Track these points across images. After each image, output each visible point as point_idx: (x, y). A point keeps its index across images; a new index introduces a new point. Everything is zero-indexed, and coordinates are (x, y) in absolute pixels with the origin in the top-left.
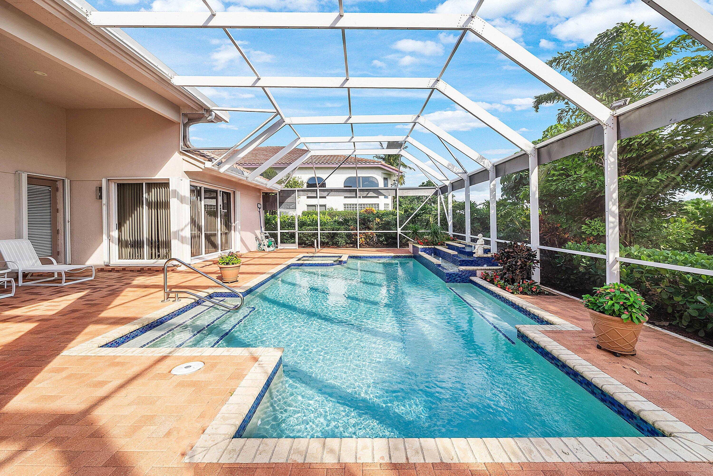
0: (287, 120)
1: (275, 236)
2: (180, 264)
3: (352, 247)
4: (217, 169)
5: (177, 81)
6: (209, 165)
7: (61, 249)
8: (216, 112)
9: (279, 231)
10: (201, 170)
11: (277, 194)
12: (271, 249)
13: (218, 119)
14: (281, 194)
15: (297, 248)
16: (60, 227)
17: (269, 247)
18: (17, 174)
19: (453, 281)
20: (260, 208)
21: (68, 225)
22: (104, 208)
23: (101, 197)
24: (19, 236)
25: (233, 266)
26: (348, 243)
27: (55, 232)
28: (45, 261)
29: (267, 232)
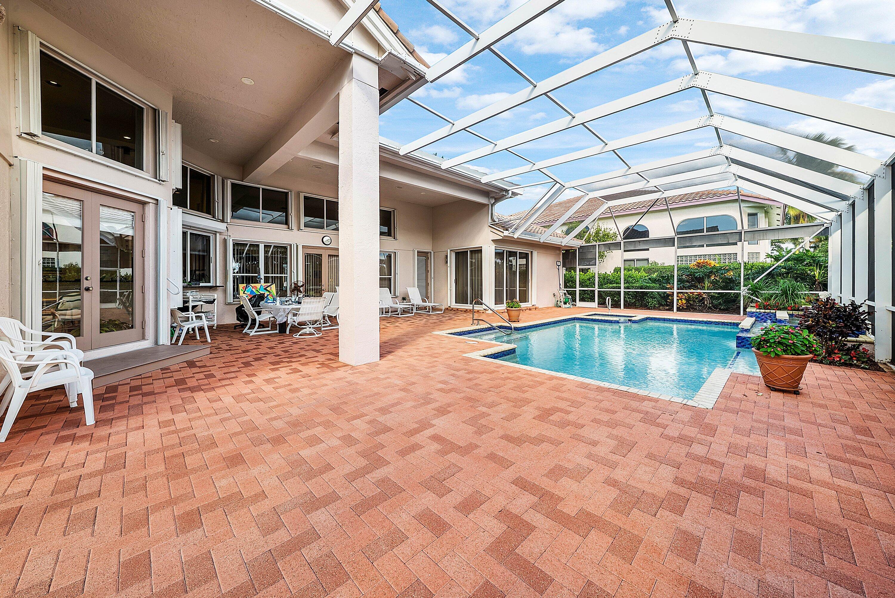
0: (567, 185)
1: (573, 294)
2: (488, 308)
3: (667, 310)
4: (512, 236)
5: (484, 181)
6: (506, 233)
7: (429, 295)
8: (512, 190)
9: (578, 289)
10: (502, 238)
11: (576, 251)
12: (568, 305)
13: (514, 194)
14: (581, 250)
15: (597, 307)
16: (429, 282)
17: (565, 303)
18: (413, 251)
19: (747, 346)
20: (559, 266)
21: (432, 280)
22: (449, 268)
23: (447, 263)
24: (414, 287)
25: (516, 309)
26: (662, 305)
27: (427, 284)
28: (424, 301)
29: (565, 289)
